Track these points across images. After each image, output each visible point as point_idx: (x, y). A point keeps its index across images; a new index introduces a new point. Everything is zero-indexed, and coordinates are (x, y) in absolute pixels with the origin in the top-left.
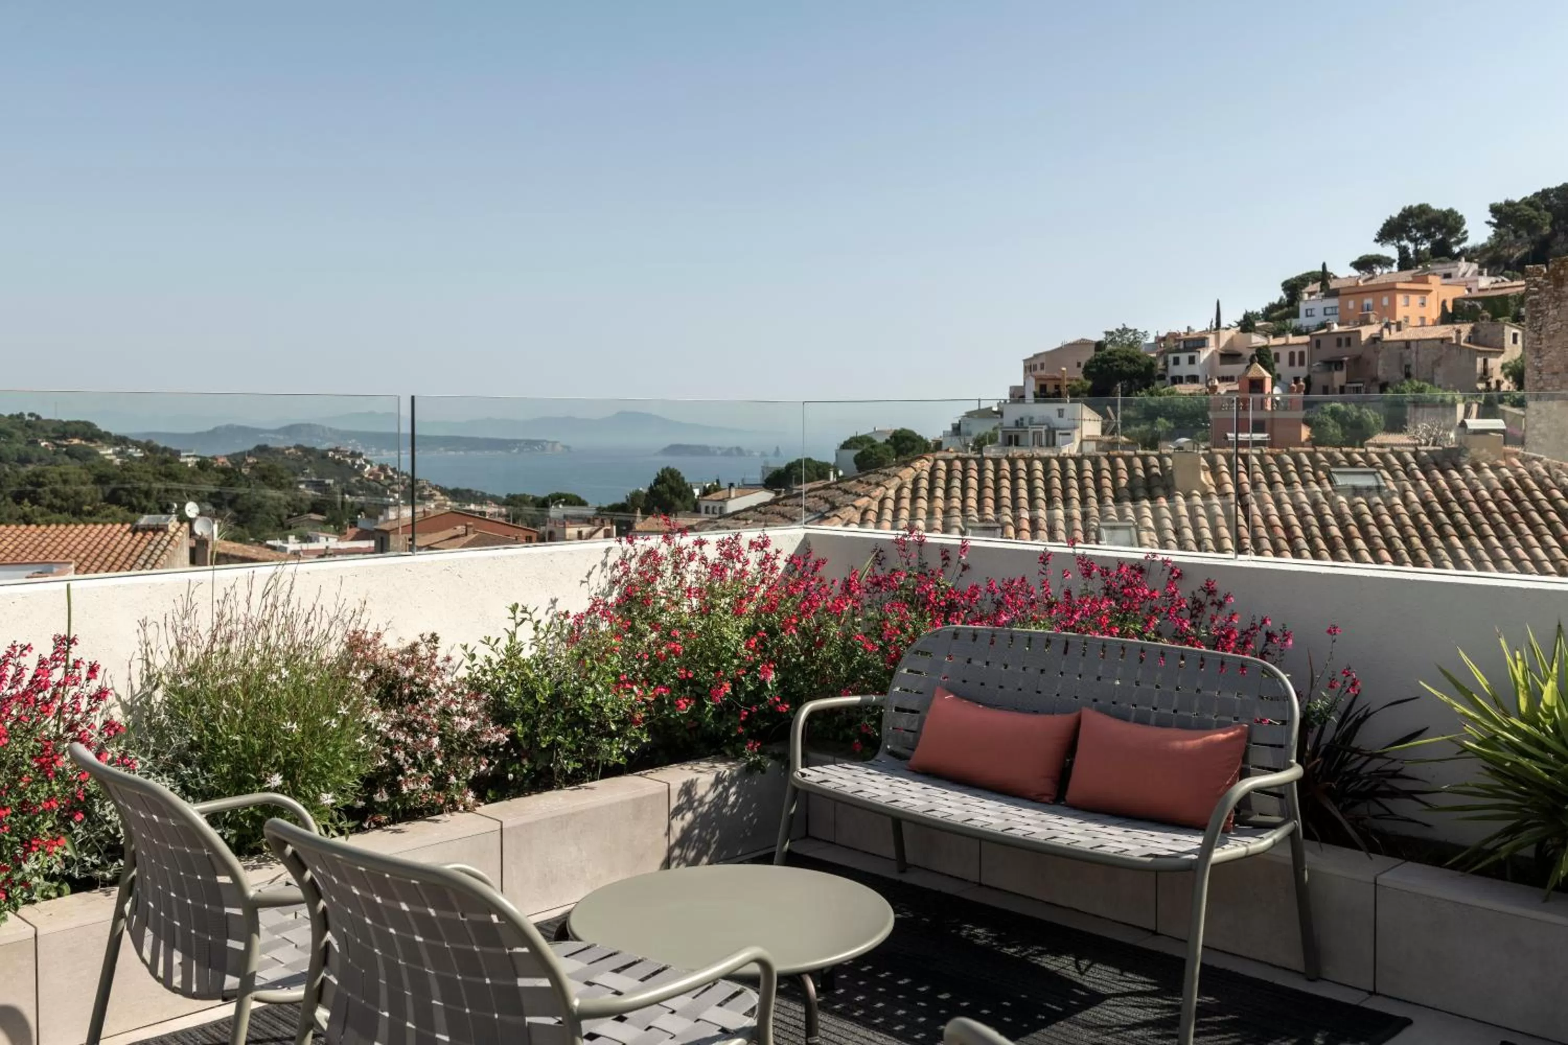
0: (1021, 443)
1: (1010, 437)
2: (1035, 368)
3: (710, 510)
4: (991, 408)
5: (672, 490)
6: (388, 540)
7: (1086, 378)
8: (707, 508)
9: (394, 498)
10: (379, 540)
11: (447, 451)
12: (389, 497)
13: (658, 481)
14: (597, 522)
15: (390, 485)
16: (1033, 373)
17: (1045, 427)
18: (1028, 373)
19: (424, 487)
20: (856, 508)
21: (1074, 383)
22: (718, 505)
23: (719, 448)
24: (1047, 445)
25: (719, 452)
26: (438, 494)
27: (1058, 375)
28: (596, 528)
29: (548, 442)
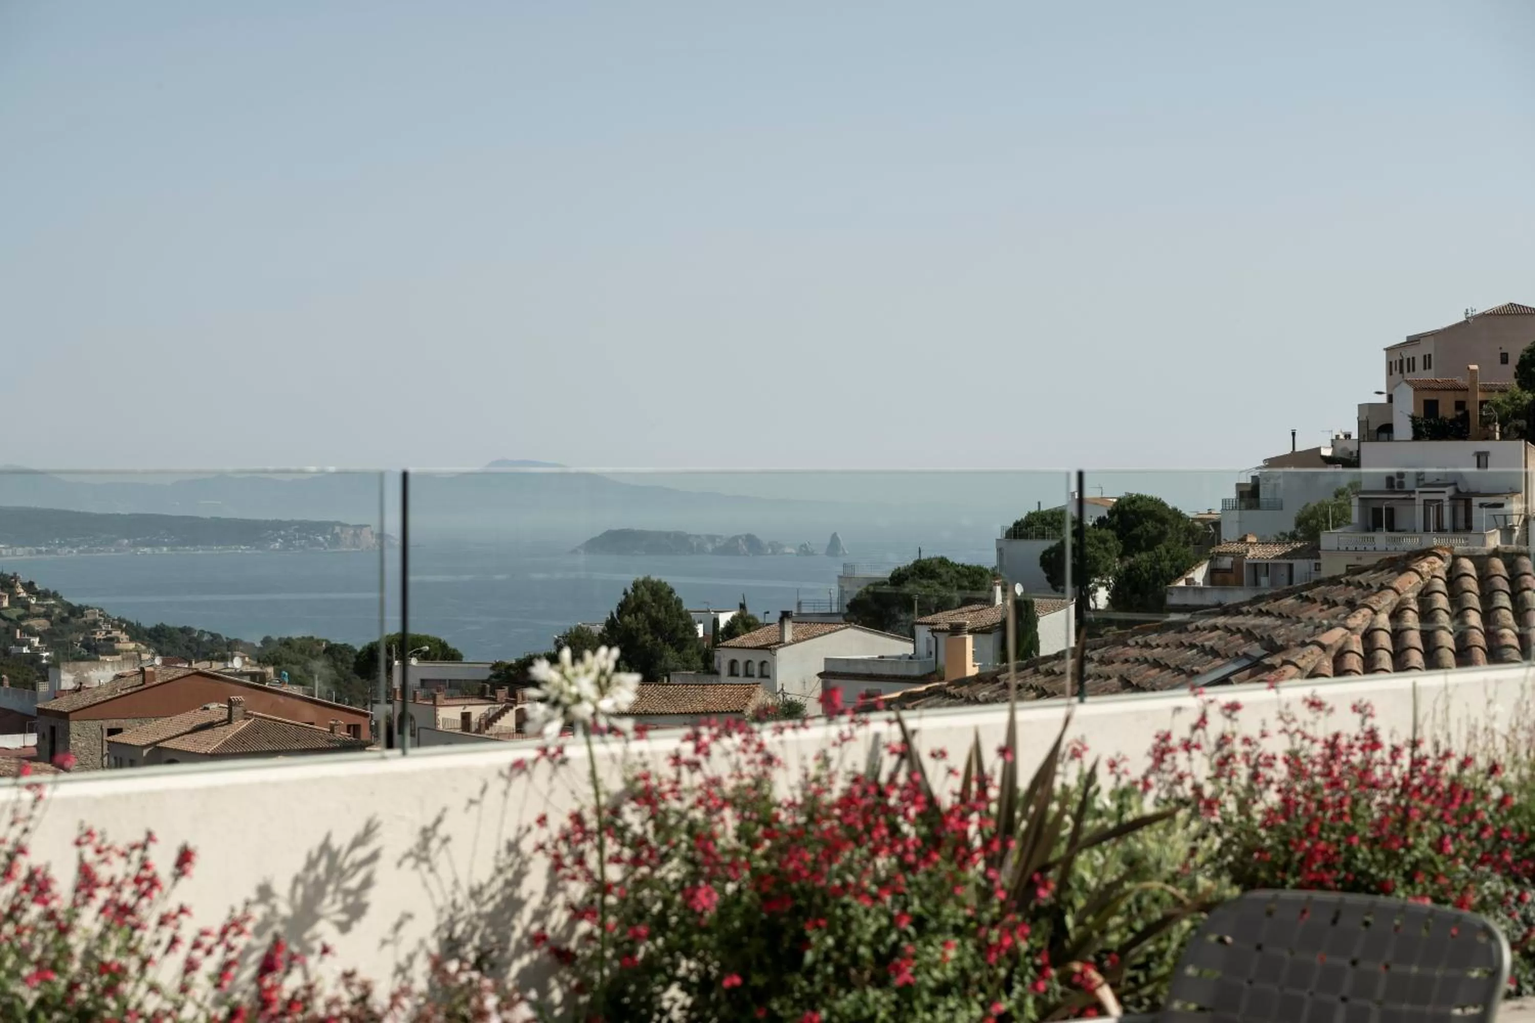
0: (1398, 525)
1: (1377, 512)
2: (1412, 366)
3: (741, 670)
4: (1318, 450)
5: (656, 626)
6: (67, 732)
7: (1522, 386)
8: (733, 663)
9: (30, 646)
10: (47, 732)
11: (135, 545)
12: (22, 644)
13: (623, 608)
14: (502, 694)
15: (21, 618)
16: (1409, 376)
17: (1450, 491)
18: (1396, 373)
19: (95, 624)
20: (1323, 647)
21: (1497, 398)
22: (756, 658)
23: (712, 538)
24: (1455, 530)
25: (710, 547)
26: (124, 637)
27: (1461, 381)
28: (500, 707)
29: (344, 526)
